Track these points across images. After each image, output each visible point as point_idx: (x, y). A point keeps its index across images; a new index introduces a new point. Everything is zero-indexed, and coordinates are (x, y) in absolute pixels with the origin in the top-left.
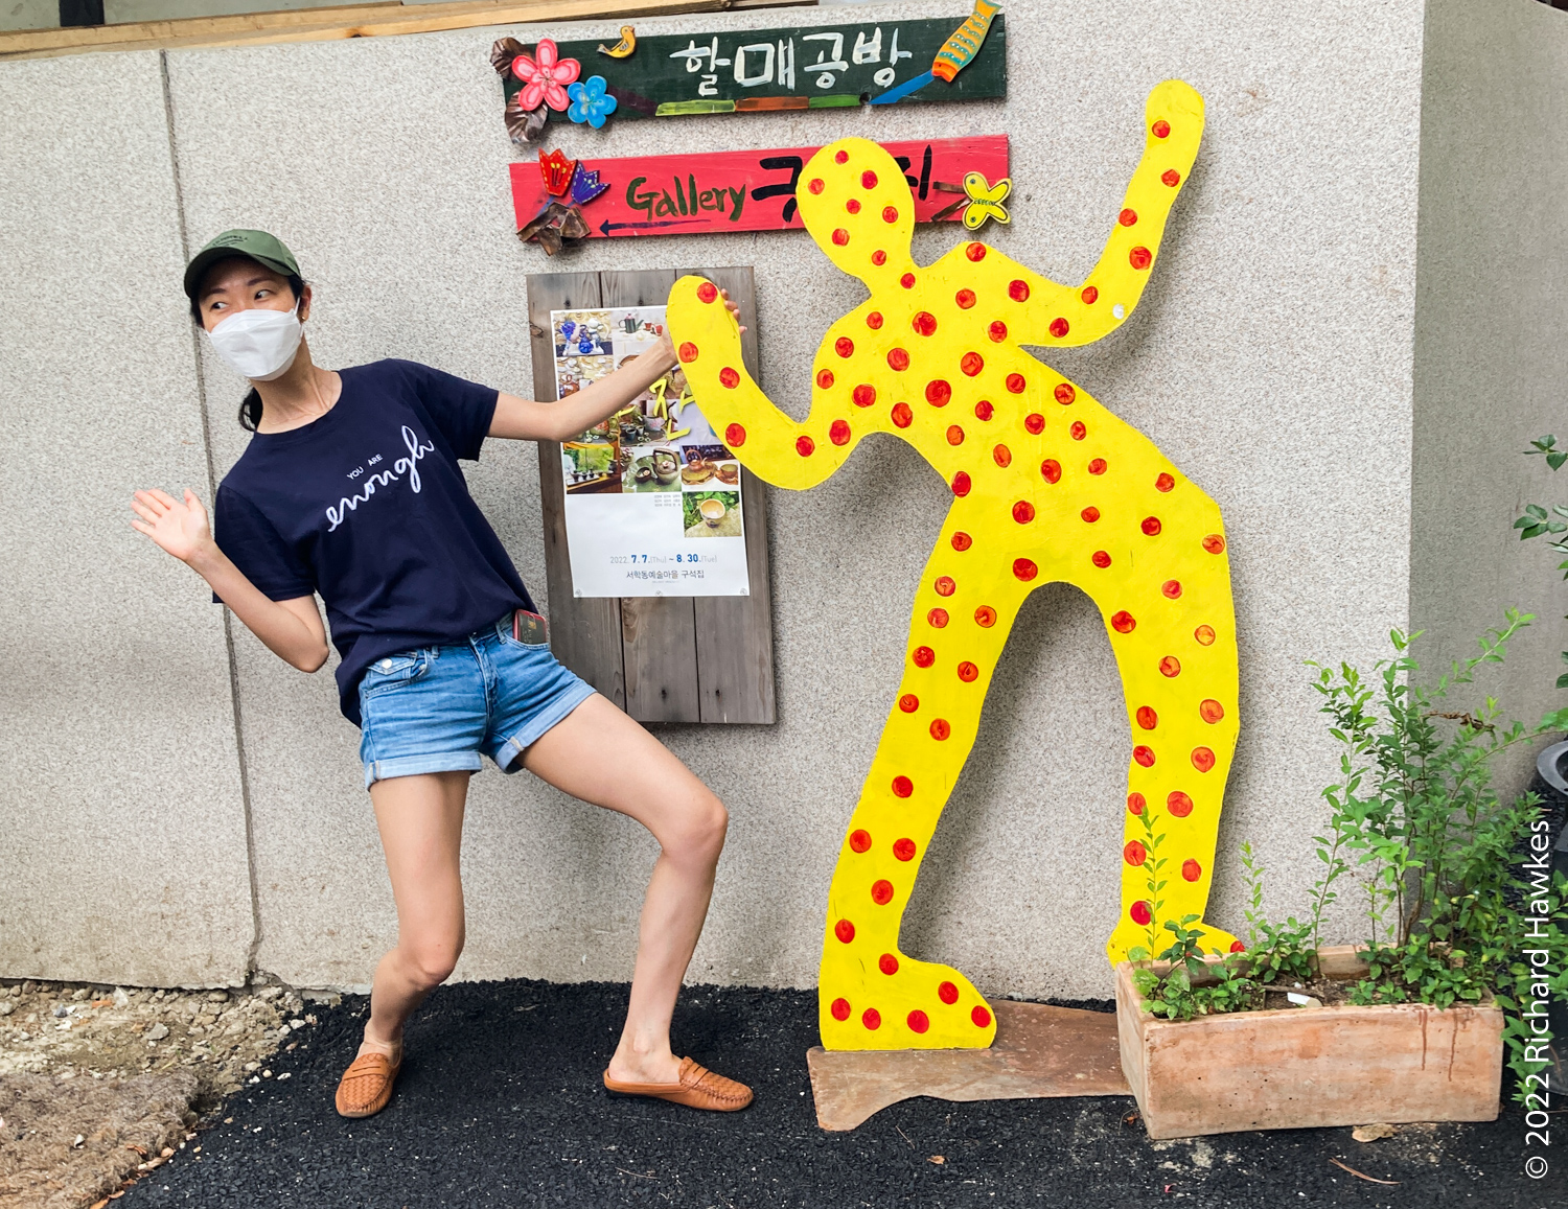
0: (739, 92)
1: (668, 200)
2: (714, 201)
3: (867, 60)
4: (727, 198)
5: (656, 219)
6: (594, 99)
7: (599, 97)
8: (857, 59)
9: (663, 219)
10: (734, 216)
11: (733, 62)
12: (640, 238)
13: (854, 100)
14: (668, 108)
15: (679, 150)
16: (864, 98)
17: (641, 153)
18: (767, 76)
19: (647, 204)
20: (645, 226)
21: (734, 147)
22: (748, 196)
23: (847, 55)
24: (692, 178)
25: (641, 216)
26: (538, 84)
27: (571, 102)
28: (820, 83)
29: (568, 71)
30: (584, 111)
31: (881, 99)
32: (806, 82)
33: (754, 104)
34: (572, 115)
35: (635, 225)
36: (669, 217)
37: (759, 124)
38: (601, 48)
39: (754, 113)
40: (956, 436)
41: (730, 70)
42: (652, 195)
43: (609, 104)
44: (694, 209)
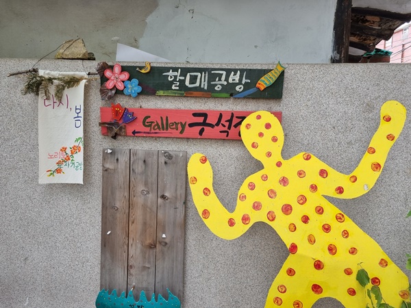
0: (187, 89)
1: (158, 124)
2: (174, 126)
3: (234, 82)
4: (179, 125)
5: (153, 131)
6: (134, 87)
7: (135, 86)
8: (230, 81)
9: (156, 131)
10: (181, 132)
11: (185, 78)
12: (146, 137)
13: (228, 95)
14: (161, 93)
15: (163, 107)
16: (231, 95)
17: (149, 107)
18: (197, 84)
19: (150, 126)
20: (148, 133)
21: (183, 108)
22: (187, 125)
23: (227, 80)
24: (167, 117)
25: (147, 129)
26: (113, 80)
27: (125, 87)
28: (216, 88)
29: (125, 76)
30: (129, 91)
31: (237, 96)
32: (211, 87)
33: (192, 94)
34: (125, 92)
35: (145, 133)
36: (158, 131)
37: (193, 101)
38: (138, 69)
39: (191, 97)
40: (293, 228)
41: (184, 81)
42: (152, 122)
43: (139, 89)
44: (167, 129)
